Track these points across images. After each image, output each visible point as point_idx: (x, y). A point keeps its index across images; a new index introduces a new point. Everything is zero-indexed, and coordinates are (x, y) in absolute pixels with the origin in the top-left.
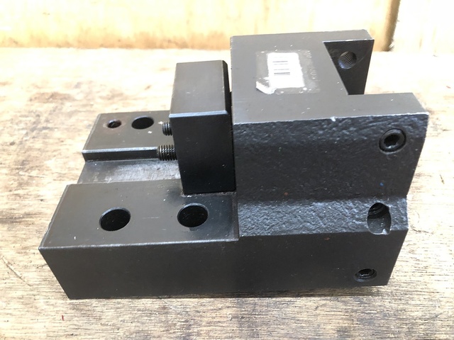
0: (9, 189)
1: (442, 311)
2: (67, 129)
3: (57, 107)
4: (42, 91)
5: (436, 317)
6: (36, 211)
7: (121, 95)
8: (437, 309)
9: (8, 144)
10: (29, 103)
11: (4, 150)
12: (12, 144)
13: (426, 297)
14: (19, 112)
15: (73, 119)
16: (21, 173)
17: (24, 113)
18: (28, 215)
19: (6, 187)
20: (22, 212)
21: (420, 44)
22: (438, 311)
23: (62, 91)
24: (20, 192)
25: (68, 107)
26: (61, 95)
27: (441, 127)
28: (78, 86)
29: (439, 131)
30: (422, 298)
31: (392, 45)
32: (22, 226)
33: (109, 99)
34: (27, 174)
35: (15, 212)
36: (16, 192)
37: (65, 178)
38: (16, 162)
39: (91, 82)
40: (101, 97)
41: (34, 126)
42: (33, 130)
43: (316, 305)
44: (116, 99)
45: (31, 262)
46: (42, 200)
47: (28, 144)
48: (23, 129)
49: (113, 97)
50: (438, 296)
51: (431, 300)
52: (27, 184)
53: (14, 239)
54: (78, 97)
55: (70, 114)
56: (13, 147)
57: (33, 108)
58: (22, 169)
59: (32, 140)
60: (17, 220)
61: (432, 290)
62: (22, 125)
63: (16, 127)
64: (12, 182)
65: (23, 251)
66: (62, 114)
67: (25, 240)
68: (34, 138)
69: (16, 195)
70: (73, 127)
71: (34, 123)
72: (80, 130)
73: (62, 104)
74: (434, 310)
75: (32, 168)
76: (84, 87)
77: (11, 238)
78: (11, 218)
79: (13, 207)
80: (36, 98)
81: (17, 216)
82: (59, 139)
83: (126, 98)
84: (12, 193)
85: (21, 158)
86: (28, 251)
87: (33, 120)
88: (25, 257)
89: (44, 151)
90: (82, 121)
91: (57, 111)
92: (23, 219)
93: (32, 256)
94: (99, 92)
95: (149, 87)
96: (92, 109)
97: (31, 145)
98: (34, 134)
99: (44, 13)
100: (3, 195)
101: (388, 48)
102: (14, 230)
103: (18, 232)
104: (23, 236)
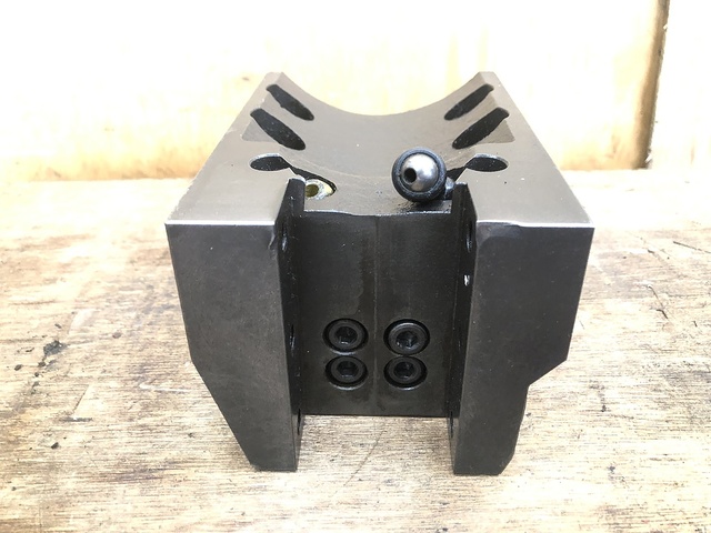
0: (128, 417)
4: (147, 246)
6: (185, 455)
9: (110, 336)
10: (130, 266)
11: (105, 347)
12: (117, 336)
14: (117, 282)
16: (143, 386)
17: (125, 284)
18: (173, 463)
19: (122, 414)
20: (161, 458)
21: (693, 156)
24: (148, 420)
31: (648, 160)
32: (166, 485)
34: (153, 388)
35: (148, 458)
36: (141, 422)
38: (130, 368)
41: (148, 303)
42: (147, 311)
47: (144, 335)
48: (129, 310)
52: (158, 405)
53: (156, 511)
56: (119, 342)
57: (138, 274)
58: (144, 379)
59: (148, 329)
60: (156, 475)
62: (128, 304)
63: (116, 306)
64: (131, 403)
67: (177, 512)
68: (150, 324)
69: (141, 426)
71: (147, 299)
75: (159, 378)
77: (151, 511)
78: (142, 471)
79: (142, 449)
80: (139, 258)
81: (152, 466)
84: (134, 423)
85: (137, 360)
87: (143, 294)
89: (173, 347)
92: (166, 472)
97: (149, 336)
98: (150, 317)
100: (119, 427)
101: (642, 163)
102: (152, 493)
103: (160, 498)
104: (172, 504)
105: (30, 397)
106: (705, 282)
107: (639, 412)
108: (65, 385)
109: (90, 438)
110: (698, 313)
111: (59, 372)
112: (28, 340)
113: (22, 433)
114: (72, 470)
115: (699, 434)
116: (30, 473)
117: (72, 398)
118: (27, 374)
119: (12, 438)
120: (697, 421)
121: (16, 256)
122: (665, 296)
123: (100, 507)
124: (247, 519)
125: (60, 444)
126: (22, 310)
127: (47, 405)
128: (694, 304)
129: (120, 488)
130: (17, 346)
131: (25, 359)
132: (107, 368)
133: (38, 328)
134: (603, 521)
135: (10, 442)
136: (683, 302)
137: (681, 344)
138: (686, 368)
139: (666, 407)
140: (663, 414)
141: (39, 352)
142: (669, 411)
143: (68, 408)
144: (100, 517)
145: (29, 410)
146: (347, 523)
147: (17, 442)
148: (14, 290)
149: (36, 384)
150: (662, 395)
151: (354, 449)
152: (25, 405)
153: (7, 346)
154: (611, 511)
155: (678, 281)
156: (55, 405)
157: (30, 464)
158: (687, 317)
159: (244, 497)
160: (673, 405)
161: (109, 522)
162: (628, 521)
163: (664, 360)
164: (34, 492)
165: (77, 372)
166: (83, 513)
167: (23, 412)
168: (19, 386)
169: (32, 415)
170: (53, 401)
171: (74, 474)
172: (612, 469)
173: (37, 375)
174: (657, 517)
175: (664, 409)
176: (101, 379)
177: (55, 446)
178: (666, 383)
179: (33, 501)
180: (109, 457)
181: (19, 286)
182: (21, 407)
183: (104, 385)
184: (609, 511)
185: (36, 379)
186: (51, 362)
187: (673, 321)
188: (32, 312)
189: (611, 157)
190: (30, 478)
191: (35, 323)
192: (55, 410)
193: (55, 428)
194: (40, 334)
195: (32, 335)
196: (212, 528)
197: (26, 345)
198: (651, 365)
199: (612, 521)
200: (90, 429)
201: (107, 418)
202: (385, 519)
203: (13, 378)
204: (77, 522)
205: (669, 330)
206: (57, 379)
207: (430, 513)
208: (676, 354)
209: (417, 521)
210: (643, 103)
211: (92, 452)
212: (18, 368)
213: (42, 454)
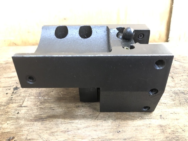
0: (36, 106)
6: (52, 115)
16: (40, 98)
18: (49, 117)
20: (46, 115)
21: (180, 39)
24: (42, 106)
31: (168, 40)
32: (48, 122)
34: (43, 98)
35: (42, 116)
36: (40, 107)
38: (36, 93)
45: (57, 139)
46: (53, 110)
52: (44, 102)
53: (46, 129)
58: (40, 96)
60: (45, 119)
64: (37, 102)
65: (52, 134)
67: (51, 129)
75: (44, 96)
77: (44, 128)
79: (41, 113)
81: (43, 118)
84: (38, 107)
86: (54, 134)
88: (53, 137)
92: (47, 119)
93: (57, 136)
99: (28, 32)
100: (34, 108)
101: (167, 41)
102: (44, 124)
103: (46, 125)
104: (49, 127)
105: (10, 101)
106: (183, 70)
107: (167, 102)
108: (20, 98)
109: (27, 111)
110: (181, 78)
111: (18, 95)
112: (9, 87)
113: (9, 110)
114: (23, 119)
115: (182, 107)
116: (12, 120)
117: (22, 101)
118: (9, 95)
119: (6, 111)
120: (182, 104)
121: (4, 66)
122: (173, 74)
123: (31, 128)
124: (69, 130)
125: (19, 112)
126: (7, 79)
127: (15, 103)
128: (180, 75)
129: (36, 123)
130: (6, 88)
131: (8, 91)
132: (31, 93)
133: (11, 84)
134: (159, 128)
135: (6, 112)
136: (177, 75)
137: (177, 85)
138: (179, 91)
139: (174, 101)
140: (173, 102)
141: (12, 90)
142: (175, 102)
143: (21, 104)
144: (31, 130)
145: (10, 104)
146: (95, 130)
147: (8, 112)
148: (4, 74)
149: (12, 98)
150: (173, 98)
152: (9, 103)
153: (3, 88)
154: (161, 126)
155: (176, 70)
156: (17, 103)
157: (11, 118)
158: (178, 79)
159: (68, 125)
160: (176, 100)
161: (33, 131)
162: (165, 128)
163: (173, 89)
164: (13, 125)
165: (23, 95)
166: (26, 130)
167: (9, 105)
168: (7, 98)
169: (11, 105)
170: (17, 102)
171: (23, 120)
172: (161, 116)
173: (12, 95)
174: (173, 127)
175: (173, 101)
176: (29, 96)
177: (18, 113)
178: (174, 95)
179: (13, 127)
180: (32, 115)
181: (5, 73)
182: (8, 103)
183: (30, 97)
184: (160, 126)
185: (12, 96)
186: (16, 92)
187: (175, 80)
188: (9, 79)
189: (159, 39)
190: (12, 121)
191: (11, 83)
192: (18, 104)
193: (18, 108)
194: (12, 85)
195: (10, 85)
196: (60, 132)
197: (9, 88)
198: (170, 91)
199: (161, 128)
200: (27, 109)
201: (31, 106)
202: (104, 129)
203: (6, 96)
204: (25, 132)
205: (174, 82)
206: (17, 96)
207: (116, 128)
208: (176, 88)
209: (112, 130)
210: (167, 25)
211: (28, 114)
212: (7, 94)
213: (15, 115)
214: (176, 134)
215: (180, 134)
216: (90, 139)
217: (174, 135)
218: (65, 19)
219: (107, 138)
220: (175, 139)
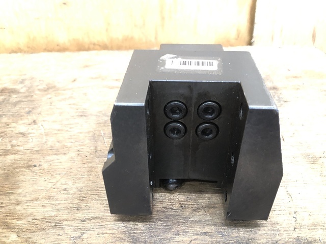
1: (280, 238)
2: (13, 116)
3: (5, 99)
5: (277, 242)
7: (54, 87)
8: (277, 237)
13: (269, 228)
15: (17, 108)
22: (278, 238)
23: (10, 86)
25: (14, 98)
26: (9, 89)
27: (283, 99)
28: (22, 82)
29: (282, 102)
30: (266, 228)
33: (46, 91)
37: (9, 153)
39: (32, 78)
40: (39, 90)
43: (190, 239)
44: (50, 90)
49: (48, 89)
50: (278, 227)
51: (273, 230)
54: (22, 91)
55: (15, 104)
61: (273, 222)
66: (9, 103)
70: (17, 114)
72: (21, 116)
73: (10, 96)
74: (275, 237)
76: (27, 83)
82: (6, 123)
83: (58, 90)
90: (24, 108)
91: (5, 102)
94: (38, 86)
95: (75, 80)
96: (32, 99)
101: (250, 42)
146: (43, 206)
151: (56, 176)
159: (4, 197)
202: (59, 204)
207: (77, 201)
209: (71, 205)
214: (167, 213)
215: (174, 213)
216: (30, 220)
217: (163, 214)
218: (65, 4)
219: (58, 218)
220: (161, 221)
